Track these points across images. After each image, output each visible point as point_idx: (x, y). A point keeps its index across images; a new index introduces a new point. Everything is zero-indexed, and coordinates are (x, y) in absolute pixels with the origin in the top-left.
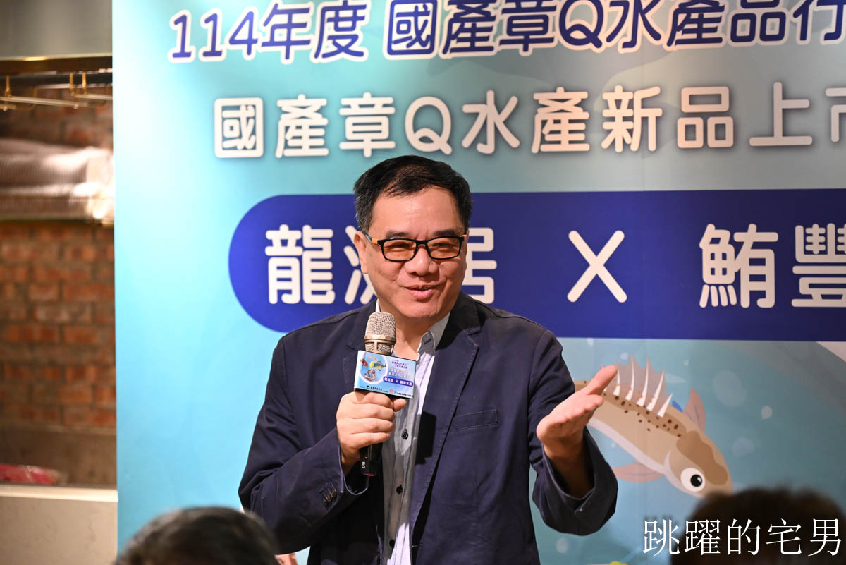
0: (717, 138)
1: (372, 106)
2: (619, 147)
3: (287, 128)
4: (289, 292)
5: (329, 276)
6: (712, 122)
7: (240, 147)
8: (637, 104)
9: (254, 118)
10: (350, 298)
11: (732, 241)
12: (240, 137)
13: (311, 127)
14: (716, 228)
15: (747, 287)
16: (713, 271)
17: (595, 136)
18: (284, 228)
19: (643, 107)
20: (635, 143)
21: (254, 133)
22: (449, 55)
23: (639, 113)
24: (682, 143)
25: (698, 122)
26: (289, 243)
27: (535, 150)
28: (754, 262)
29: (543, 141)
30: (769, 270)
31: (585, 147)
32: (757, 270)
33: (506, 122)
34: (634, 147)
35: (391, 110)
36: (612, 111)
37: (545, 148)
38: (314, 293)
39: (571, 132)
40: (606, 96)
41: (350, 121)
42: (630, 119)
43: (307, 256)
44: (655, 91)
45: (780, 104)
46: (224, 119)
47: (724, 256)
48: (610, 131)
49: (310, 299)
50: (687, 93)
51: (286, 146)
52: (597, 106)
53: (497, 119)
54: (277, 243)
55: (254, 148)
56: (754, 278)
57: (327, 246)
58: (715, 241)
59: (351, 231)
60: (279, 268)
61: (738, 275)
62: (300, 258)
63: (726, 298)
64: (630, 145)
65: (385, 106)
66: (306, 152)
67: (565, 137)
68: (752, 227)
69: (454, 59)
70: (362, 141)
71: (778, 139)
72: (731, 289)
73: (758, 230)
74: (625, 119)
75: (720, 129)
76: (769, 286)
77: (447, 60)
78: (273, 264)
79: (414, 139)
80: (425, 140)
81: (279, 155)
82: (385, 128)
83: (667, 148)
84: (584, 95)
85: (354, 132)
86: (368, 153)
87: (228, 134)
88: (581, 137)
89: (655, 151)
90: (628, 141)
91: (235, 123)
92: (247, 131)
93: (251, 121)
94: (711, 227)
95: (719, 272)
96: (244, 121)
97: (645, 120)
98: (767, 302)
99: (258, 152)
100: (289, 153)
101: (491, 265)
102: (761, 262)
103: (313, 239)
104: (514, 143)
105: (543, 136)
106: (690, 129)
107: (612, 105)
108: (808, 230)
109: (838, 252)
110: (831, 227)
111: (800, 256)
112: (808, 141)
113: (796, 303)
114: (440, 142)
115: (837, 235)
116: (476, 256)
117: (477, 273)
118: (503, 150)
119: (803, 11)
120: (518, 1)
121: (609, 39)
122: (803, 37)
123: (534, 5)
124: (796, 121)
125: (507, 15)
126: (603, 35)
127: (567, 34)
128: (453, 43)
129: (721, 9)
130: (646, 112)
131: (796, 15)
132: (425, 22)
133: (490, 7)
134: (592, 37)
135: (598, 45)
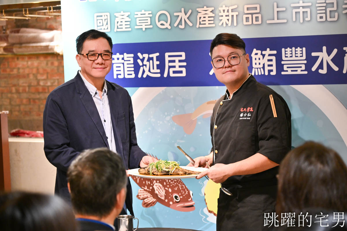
0: (256, 21)
1: (145, 14)
2: (224, 25)
3: (118, 22)
4: (120, 74)
5: (133, 69)
6: (254, 16)
7: (103, 29)
8: (230, 11)
9: (107, 19)
10: (140, 76)
11: (262, 54)
12: (103, 25)
13: (125, 22)
14: (257, 50)
15: (267, 68)
16: (256, 64)
17: (217, 22)
18: (118, 54)
19: (232, 12)
20: (230, 23)
21: (107, 24)
23: (231, 14)
24: (245, 23)
25: (250, 16)
26: (120, 59)
27: (197, 26)
28: (269, 60)
29: (200, 24)
30: (274, 63)
31: (214, 25)
32: (270, 63)
33: (188, 18)
34: (230, 25)
35: (151, 15)
36: (222, 14)
37: (201, 26)
38: (128, 74)
39: (209, 21)
40: (220, 9)
41: (138, 19)
42: (228, 16)
43: (126, 63)
45: (276, 10)
46: (97, 20)
47: (259, 59)
48: (221, 20)
50: (246, 7)
51: (118, 28)
52: (217, 12)
53: (185, 17)
54: (116, 59)
55: (107, 29)
56: (269, 66)
57: (132, 59)
58: (256, 54)
59: (139, 55)
60: (117, 67)
61: (264, 65)
62: (123, 64)
63: (260, 72)
64: (228, 24)
65: (149, 14)
66: (124, 29)
67: (207, 22)
68: (268, 49)
70: (142, 25)
71: (276, 21)
72: (262, 69)
73: (270, 50)
74: (226, 16)
75: (257, 18)
76: (274, 68)
78: (115, 66)
79: (159, 24)
80: (162, 24)
81: (115, 31)
82: (149, 21)
83: (240, 25)
84: (213, 9)
85: (139, 23)
86: (144, 29)
87: (99, 25)
88: (212, 22)
89: (236, 26)
90: (227, 23)
91: (101, 21)
92: (105, 23)
94: (255, 50)
95: (258, 64)
96: (104, 20)
97: (233, 16)
98: (274, 73)
99: (109, 30)
100: (118, 30)
101: (185, 64)
102: (271, 60)
103: (127, 57)
104: (191, 24)
105: (200, 22)
106: (247, 18)
107: (222, 12)
108: (286, 50)
109: (296, 57)
110: (293, 48)
111: (284, 58)
112: (285, 21)
113: (283, 73)
114: (167, 25)
115: (296, 51)
116: (180, 61)
117: (180, 67)
118: (187, 27)
124: (281, 15)
130: (233, 14)
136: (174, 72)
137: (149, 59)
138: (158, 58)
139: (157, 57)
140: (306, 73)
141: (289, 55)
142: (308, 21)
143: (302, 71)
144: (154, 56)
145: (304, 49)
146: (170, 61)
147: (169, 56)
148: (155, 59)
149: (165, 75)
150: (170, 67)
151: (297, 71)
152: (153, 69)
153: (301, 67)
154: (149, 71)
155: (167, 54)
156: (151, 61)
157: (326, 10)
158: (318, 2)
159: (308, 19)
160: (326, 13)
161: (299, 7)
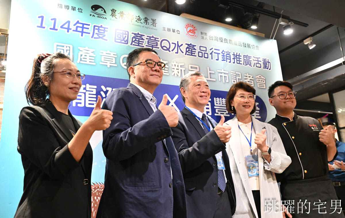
1: (110, 54)
2: (176, 75)
3: (81, 55)
4: (80, 103)
5: (95, 99)
8: (179, 66)
9: (69, 50)
13: (90, 56)
17: (170, 72)
19: (181, 67)
20: (179, 74)
21: (69, 54)
22: (132, 46)
23: (180, 68)
30: (210, 107)
35: (116, 56)
36: (174, 67)
38: (89, 104)
40: (172, 63)
41: (103, 57)
42: (178, 69)
43: (87, 93)
44: (183, 64)
45: (209, 72)
46: (57, 49)
48: (174, 71)
49: (88, 106)
50: (190, 66)
51: (81, 60)
52: (170, 65)
56: (207, 108)
57: (95, 90)
59: (103, 87)
62: (85, 93)
64: (178, 75)
65: (114, 55)
66: (88, 63)
69: (134, 47)
70: (107, 63)
71: (209, 79)
74: (177, 69)
76: (210, 110)
77: (132, 47)
79: (123, 65)
82: (114, 60)
84: (167, 62)
85: (104, 60)
86: (109, 66)
88: (167, 72)
90: (178, 74)
91: (62, 51)
93: (68, 51)
96: (65, 50)
97: (181, 70)
98: (210, 114)
100: (82, 62)
103: (89, 88)
107: (174, 66)
108: (217, 99)
109: (222, 104)
110: (221, 98)
111: (215, 104)
112: (215, 80)
113: (216, 115)
115: (222, 100)
119: (211, 54)
120: (150, 37)
121: (172, 50)
122: (212, 59)
123: (154, 39)
124: (212, 76)
125: (147, 40)
126: (171, 50)
127: (162, 47)
128: (133, 43)
129: (196, 50)
130: (181, 68)
131: (210, 54)
132: (126, 37)
133: (143, 37)
134: (168, 49)
135: (170, 51)
140: (229, 115)
141: (218, 103)
142: (228, 82)
143: (226, 114)
151: (223, 113)
157: (236, 77)
158: (232, 72)
159: (227, 81)
160: (236, 79)
161: (222, 73)
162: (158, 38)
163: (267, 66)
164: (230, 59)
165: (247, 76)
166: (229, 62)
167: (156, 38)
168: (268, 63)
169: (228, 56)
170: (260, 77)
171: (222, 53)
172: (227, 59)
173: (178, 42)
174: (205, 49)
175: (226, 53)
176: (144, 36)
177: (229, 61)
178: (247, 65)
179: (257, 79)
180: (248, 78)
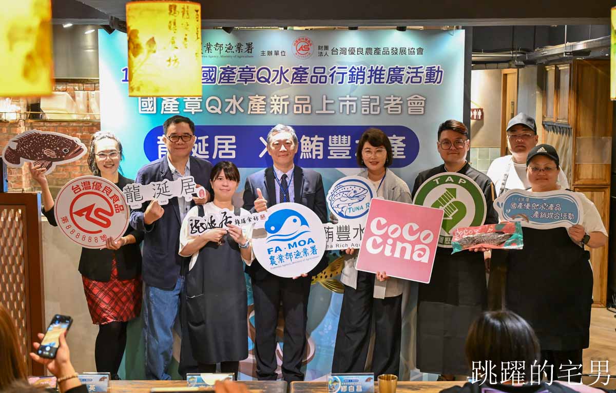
0: (306, 111)
1: (195, 99)
2: (276, 113)
3: (165, 105)
6: (304, 106)
7: (148, 110)
8: (281, 100)
9: (153, 101)
11: (310, 140)
12: (148, 107)
13: (173, 105)
14: (306, 136)
15: (314, 153)
16: (304, 148)
17: (268, 109)
19: (283, 101)
21: (153, 106)
22: (220, 84)
23: (282, 103)
24: (295, 112)
25: (300, 106)
27: (249, 113)
28: (316, 146)
29: (251, 110)
30: (321, 148)
31: (265, 112)
32: (318, 148)
33: (239, 105)
34: (280, 113)
35: (201, 100)
36: (273, 102)
37: (252, 113)
39: (260, 108)
40: (272, 98)
41: (187, 103)
42: (279, 105)
44: (287, 97)
45: (325, 102)
46: (142, 102)
47: (308, 144)
48: (273, 108)
50: (297, 98)
51: (164, 110)
52: (268, 101)
53: (236, 104)
55: (153, 111)
56: (316, 150)
58: (305, 140)
60: (162, 148)
61: (312, 149)
63: (308, 156)
65: (198, 99)
66: (171, 112)
67: (258, 110)
68: (316, 136)
69: (222, 85)
70: (191, 109)
71: (324, 111)
72: (310, 153)
73: (318, 137)
74: (277, 105)
75: (307, 108)
76: (321, 153)
78: (160, 146)
79: (209, 109)
80: (212, 109)
81: (161, 113)
82: (199, 105)
83: (291, 113)
84: (265, 97)
85: (189, 107)
86: (193, 113)
87: (143, 106)
88: (263, 109)
89: (287, 114)
90: (278, 111)
91: (146, 103)
92: (150, 105)
93: (152, 102)
94: (304, 136)
95: (306, 149)
96: (149, 103)
97: (284, 105)
98: (320, 157)
99: (155, 112)
100: (165, 112)
101: (235, 147)
102: (319, 146)
104: (242, 111)
106: (298, 109)
107: (273, 100)
108: (333, 137)
109: (341, 143)
110: (340, 136)
111: (330, 144)
112: (333, 112)
113: (329, 157)
114: (218, 110)
115: (341, 138)
116: (230, 144)
117: (229, 149)
118: (238, 113)
119: (332, 75)
120: (243, 69)
121: (273, 81)
122: (332, 83)
123: (248, 70)
124: (330, 107)
125: (240, 73)
126: (270, 80)
127: (259, 79)
128: (222, 81)
129: (308, 74)
130: (284, 103)
131: (330, 76)
132: (213, 74)
133: (234, 70)
134: (267, 80)
135: (269, 82)
136: (223, 154)
137: (198, 142)
138: (207, 141)
139: (206, 139)
140: (350, 157)
141: (335, 142)
142: (354, 113)
143: (346, 156)
144: (204, 138)
145: (349, 137)
146: (219, 144)
147: (219, 139)
148: (204, 142)
149: (214, 157)
150: (219, 149)
151: (342, 156)
152: (202, 150)
153: (346, 153)
154: (198, 152)
155: (216, 137)
156: (200, 144)
157: (369, 104)
158: (363, 97)
159: (354, 111)
160: (369, 107)
161: (346, 101)
162: (254, 68)
163: (435, 78)
164: (363, 79)
165: (390, 100)
166: (361, 83)
167: (250, 69)
168: (436, 73)
169: (359, 74)
170: (416, 97)
171: (350, 71)
172: (357, 79)
173: (282, 68)
174: (322, 70)
175: (357, 71)
176: (235, 68)
177: (362, 81)
178: (393, 82)
179: (409, 102)
180: (392, 101)
